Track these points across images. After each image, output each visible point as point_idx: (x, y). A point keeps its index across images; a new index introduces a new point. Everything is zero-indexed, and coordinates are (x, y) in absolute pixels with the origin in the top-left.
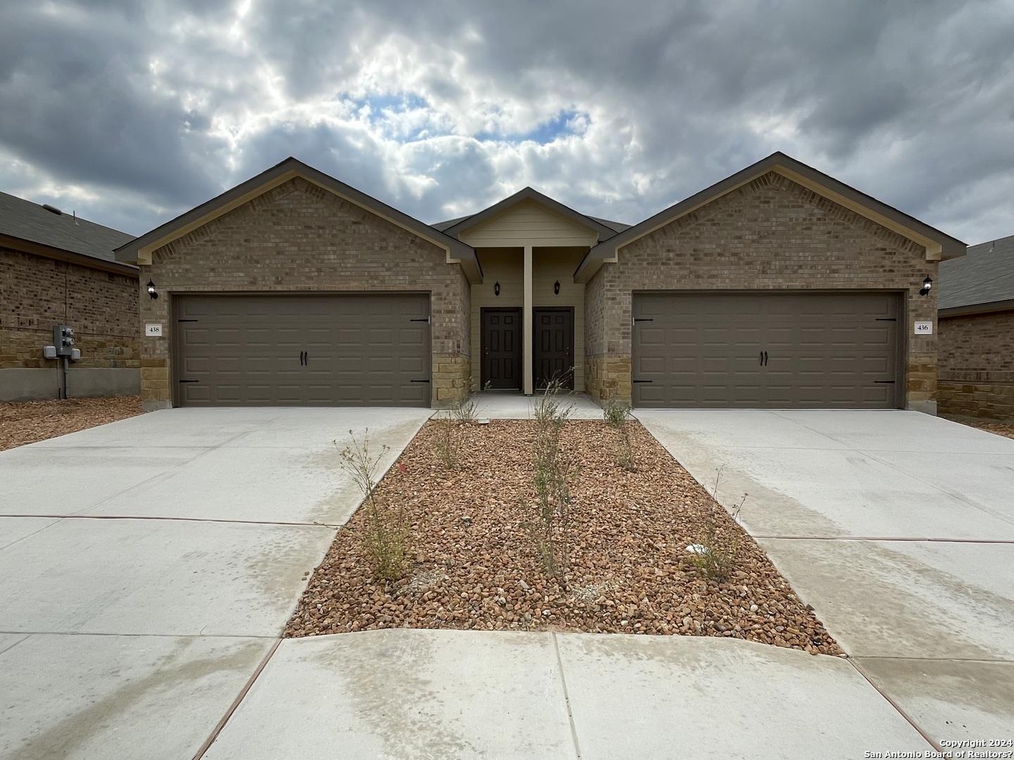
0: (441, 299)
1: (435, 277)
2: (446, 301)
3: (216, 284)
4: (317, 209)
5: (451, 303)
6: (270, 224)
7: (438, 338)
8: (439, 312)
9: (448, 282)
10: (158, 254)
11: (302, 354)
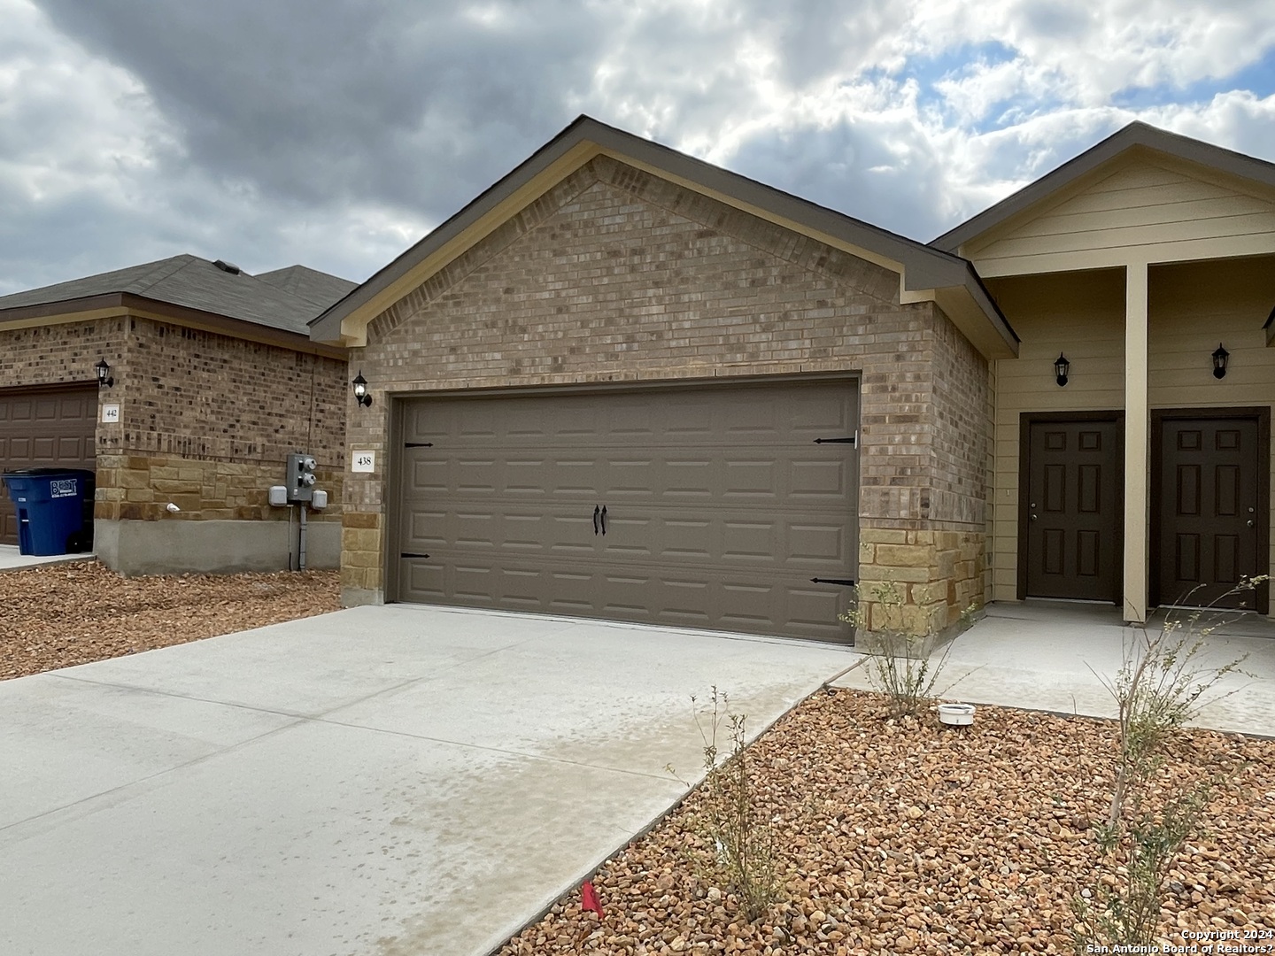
0: (884, 389)
1: (872, 339)
2: (897, 394)
3: (456, 376)
4: (630, 215)
5: (908, 399)
6: (548, 254)
7: (875, 481)
8: (878, 420)
9: (903, 348)
10: (375, 327)
11: (597, 510)
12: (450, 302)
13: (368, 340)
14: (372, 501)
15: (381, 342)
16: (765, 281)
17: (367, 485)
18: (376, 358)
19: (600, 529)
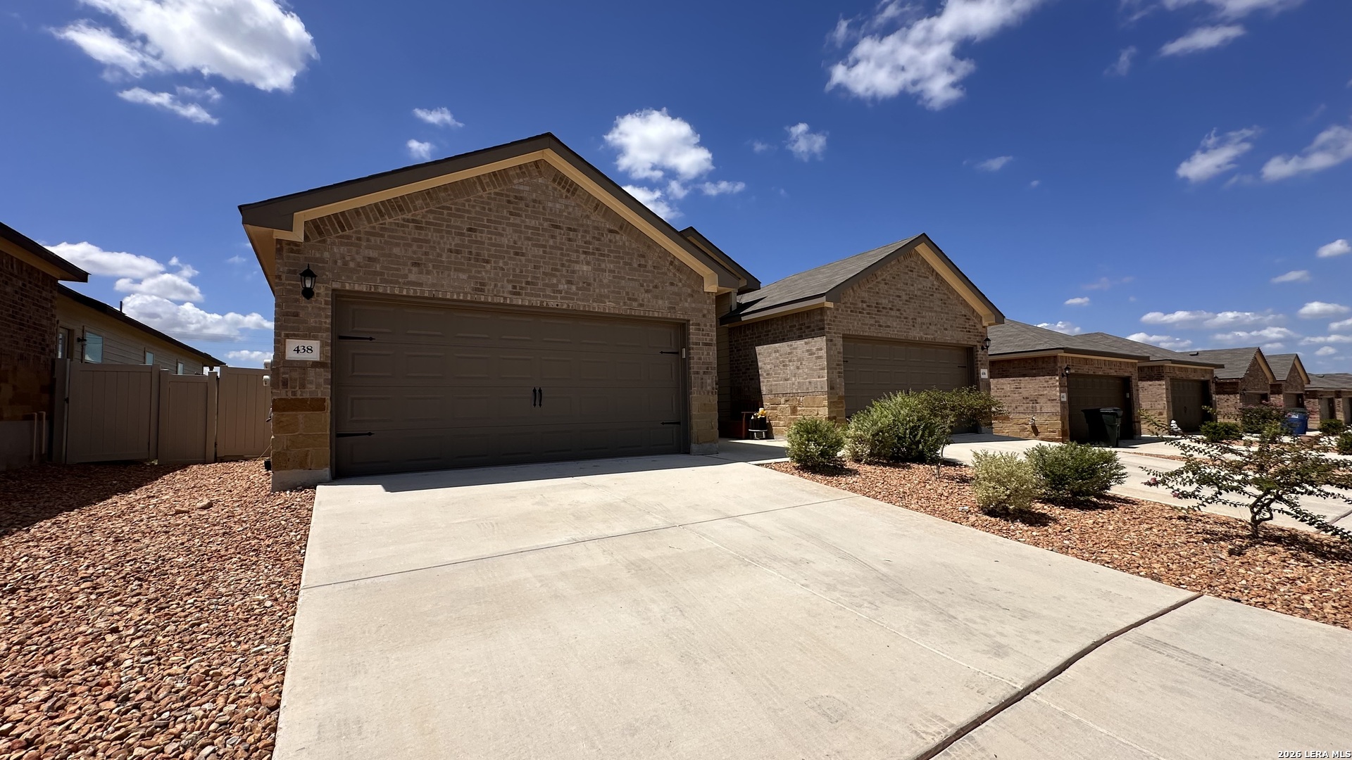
0: (699, 330)
1: (693, 305)
2: (704, 332)
3: (421, 285)
5: (707, 337)
6: (505, 213)
7: (698, 373)
8: (697, 344)
9: (705, 312)
10: (316, 227)
11: (535, 391)
12: (411, 225)
13: (306, 237)
14: (319, 386)
15: (324, 241)
16: (645, 266)
17: (312, 373)
18: (318, 255)
19: (537, 403)
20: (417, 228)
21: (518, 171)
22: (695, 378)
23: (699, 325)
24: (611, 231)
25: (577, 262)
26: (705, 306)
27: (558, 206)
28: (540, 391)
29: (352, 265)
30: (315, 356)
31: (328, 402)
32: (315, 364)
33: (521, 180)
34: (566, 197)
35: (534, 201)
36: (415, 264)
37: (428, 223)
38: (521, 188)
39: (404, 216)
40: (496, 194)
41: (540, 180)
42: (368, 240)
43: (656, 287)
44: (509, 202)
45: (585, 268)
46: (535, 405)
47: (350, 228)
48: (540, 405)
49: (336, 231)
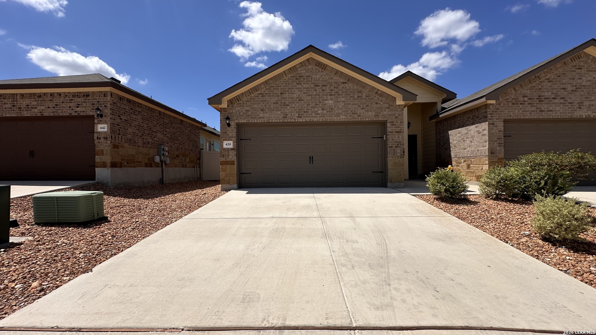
0: (393, 125)
1: (390, 113)
2: (396, 126)
3: (264, 118)
4: (322, 76)
6: (295, 84)
7: (392, 147)
8: (392, 132)
9: (397, 115)
10: (231, 102)
11: (310, 157)
12: (260, 95)
13: (228, 106)
14: (233, 157)
15: (233, 106)
16: (361, 97)
17: (230, 152)
18: (231, 112)
19: (311, 162)
20: (262, 96)
21: (300, 65)
22: (390, 150)
23: (393, 122)
24: (343, 83)
25: (326, 100)
26: (397, 112)
27: (318, 76)
28: (312, 157)
29: (241, 113)
30: (231, 146)
31: (236, 162)
32: (232, 149)
33: (302, 69)
34: (322, 71)
35: (307, 76)
36: (262, 110)
37: (266, 94)
38: (302, 72)
39: (258, 93)
40: (291, 77)
41: (310, 67)
42: (246, 104)
43: (368, 106)
44: (296, 79)
45: (330, 102)
46: (310, 163)
47: (241, 100)
48: (312, 163)
49: (236, 102)
